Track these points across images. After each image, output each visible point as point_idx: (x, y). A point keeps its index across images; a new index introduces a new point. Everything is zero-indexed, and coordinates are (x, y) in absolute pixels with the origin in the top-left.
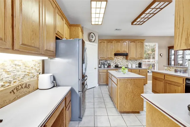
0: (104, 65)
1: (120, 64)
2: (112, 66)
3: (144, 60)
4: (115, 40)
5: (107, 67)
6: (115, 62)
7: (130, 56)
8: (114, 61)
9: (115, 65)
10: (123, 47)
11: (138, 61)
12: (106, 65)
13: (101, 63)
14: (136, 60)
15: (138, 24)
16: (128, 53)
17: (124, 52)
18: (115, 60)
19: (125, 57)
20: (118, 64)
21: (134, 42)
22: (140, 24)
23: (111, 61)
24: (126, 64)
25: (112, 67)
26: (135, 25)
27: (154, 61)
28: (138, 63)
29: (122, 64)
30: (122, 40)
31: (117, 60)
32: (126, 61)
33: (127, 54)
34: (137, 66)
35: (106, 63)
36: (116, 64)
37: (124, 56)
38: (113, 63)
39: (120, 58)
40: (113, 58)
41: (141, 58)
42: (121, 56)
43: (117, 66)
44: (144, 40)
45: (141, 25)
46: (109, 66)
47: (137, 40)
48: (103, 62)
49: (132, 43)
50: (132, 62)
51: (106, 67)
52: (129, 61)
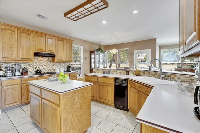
0: (12, 71)
1: (44, 68)
2: (30, 72)
3: (72, 63)
4: (35, 31)
5: (20, 74)
6: (35, 65)
7: (57, 58)
8: (32, 64)
9: (35, 71)
10: (48, 45)
11: (66, 64)
12: (17, 72)
13: (6, 68)
14: (64, 63)
15: (72, 18)
16: (55, 53)
17: (50, 51)
18: (36, 63)
19: (50, 58)
20: (41, 68)
21: (63, 41)
22: (75, 19)
23: (27, 64)
24: (52, 69)
25: (30, 74)
26: (69, 18)
27: (81, 64)
28: (66, 66)
29: (47, 68)
30: (46, 35)
31: (38, 63)
32: (52, 64)
33: (54, 55)
34: (66, 70)
35: (17, 67)
36: (37, 69)
37: (48, 57)
38: (31, 68)
39: (44, 60)
40: (33, 59)
41: (70, 61)
42: (45, 58)
43: (38, 72)
44: (72, 41)
45: (75, 21)
46: (24, 72)
47: (65, 39)
48: (9, 65)
49: (60, 42)
50: (59, 66)
51: (16, 74)
52: (56, 64)
